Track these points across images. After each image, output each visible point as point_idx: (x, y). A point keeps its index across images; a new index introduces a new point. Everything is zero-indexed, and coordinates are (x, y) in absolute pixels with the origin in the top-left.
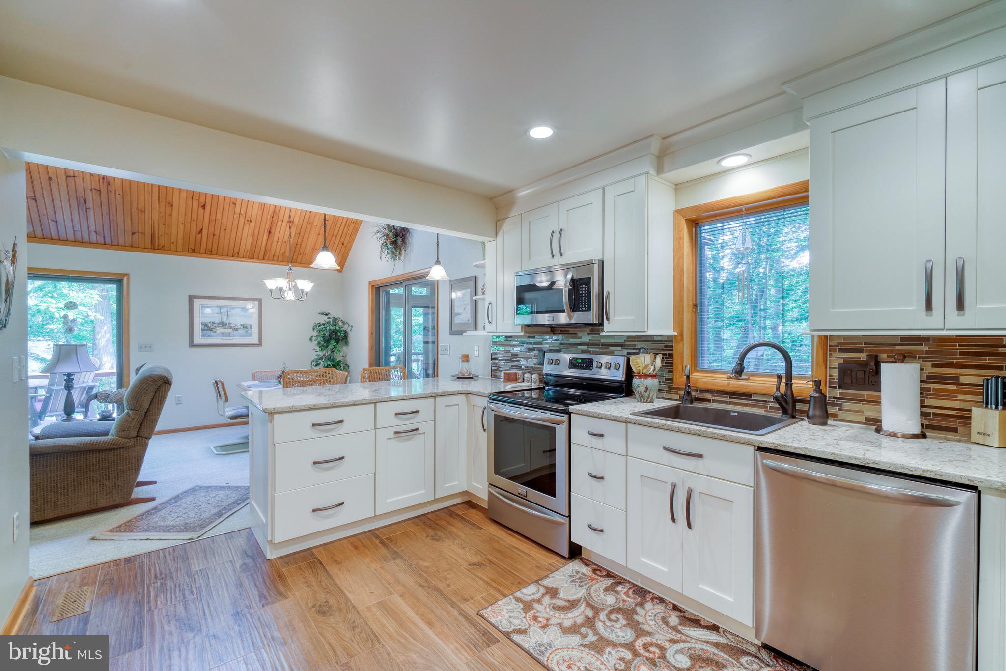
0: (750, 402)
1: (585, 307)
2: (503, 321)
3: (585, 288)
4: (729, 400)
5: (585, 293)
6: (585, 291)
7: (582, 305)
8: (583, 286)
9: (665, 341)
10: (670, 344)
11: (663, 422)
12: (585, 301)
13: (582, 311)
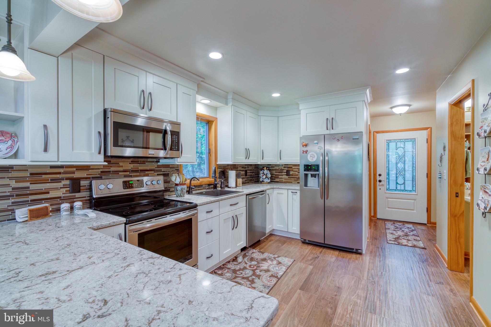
0: (202, 188)
1: (175, 148)
2: (73, 150)
3: (176, 137)
4: (197, 189)
5: (176, 140)
6: (176, 139)
7: (174, 146)
8: (175, 136)
9: (176, 167)
10: (177, 168)
11: (230, 196)
12: (176, 145)
13: (174, 150)
